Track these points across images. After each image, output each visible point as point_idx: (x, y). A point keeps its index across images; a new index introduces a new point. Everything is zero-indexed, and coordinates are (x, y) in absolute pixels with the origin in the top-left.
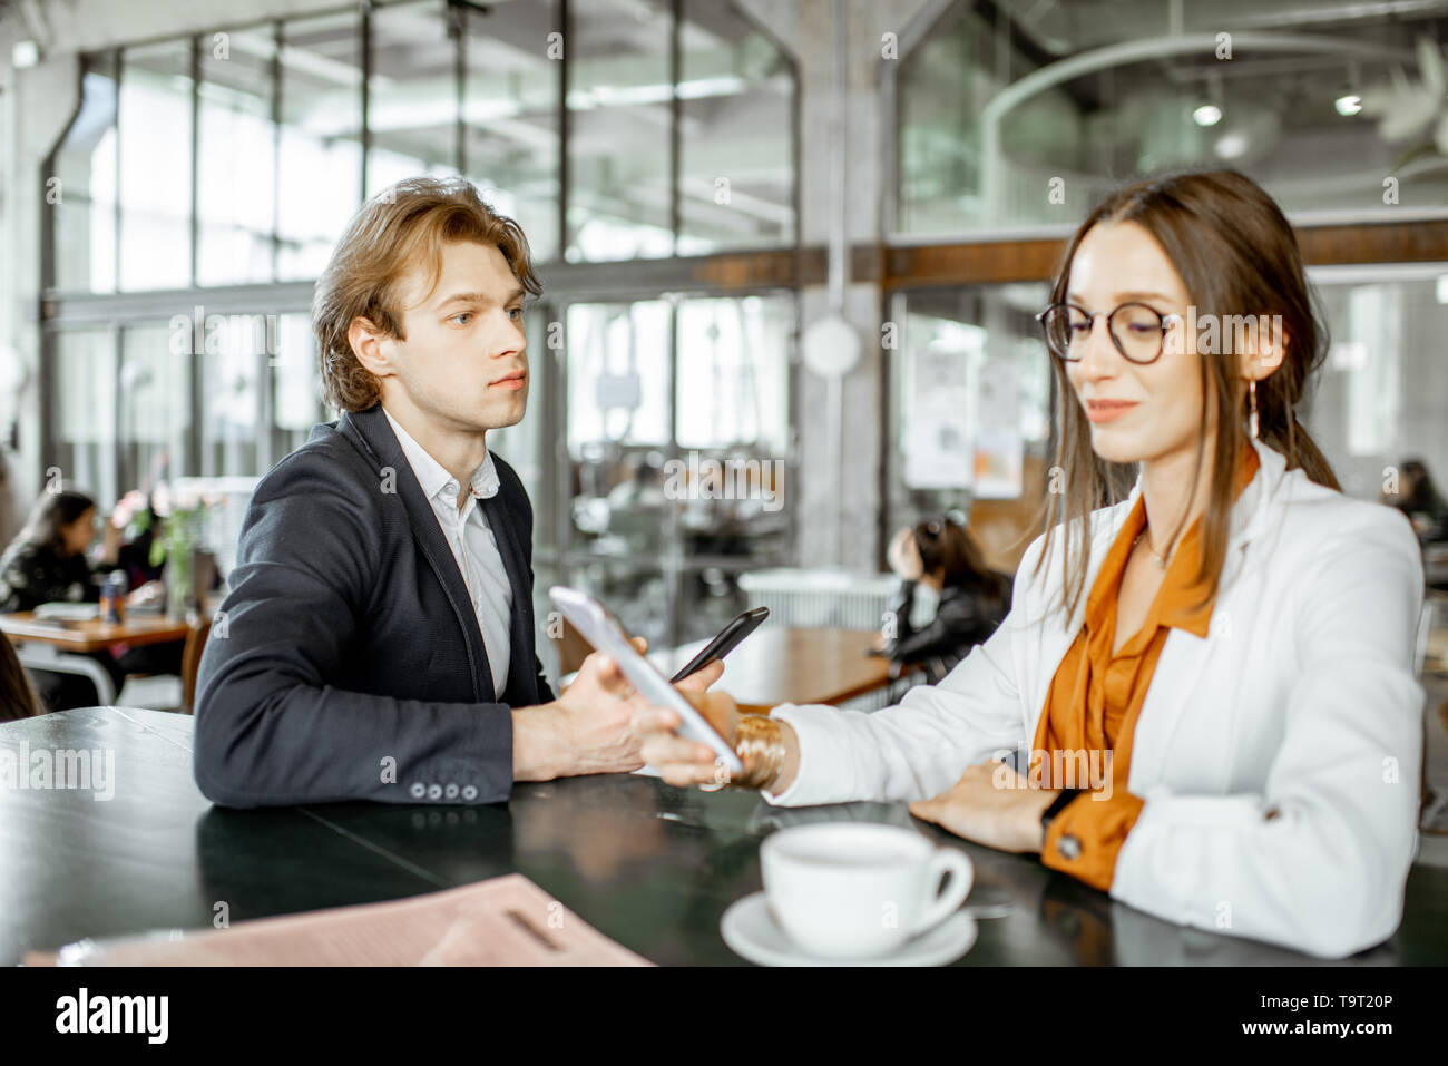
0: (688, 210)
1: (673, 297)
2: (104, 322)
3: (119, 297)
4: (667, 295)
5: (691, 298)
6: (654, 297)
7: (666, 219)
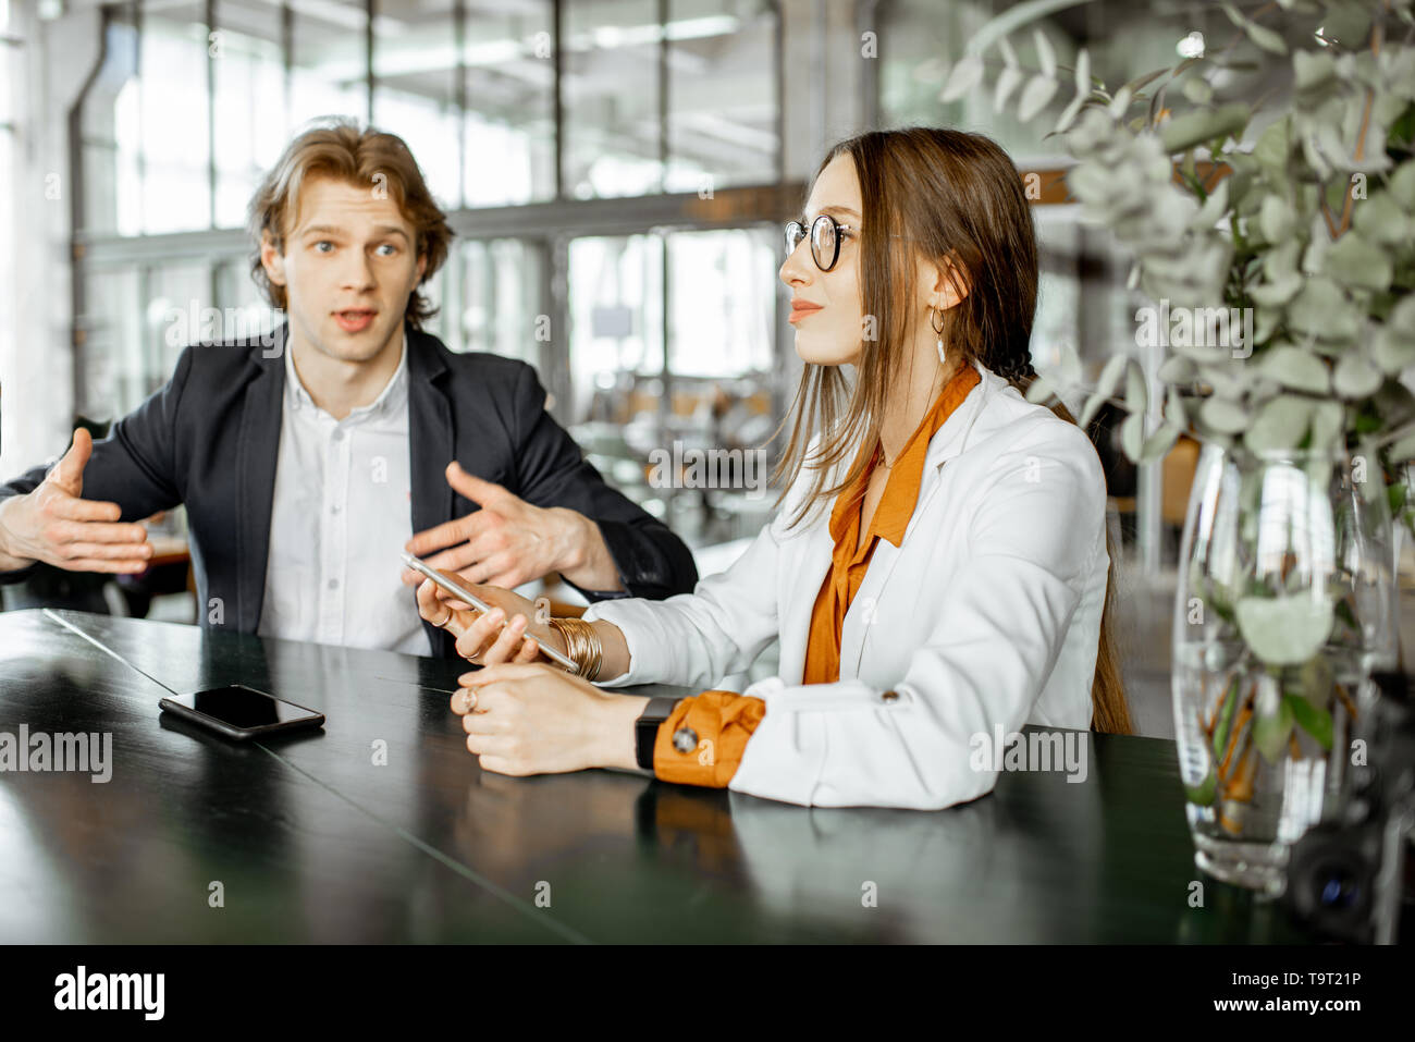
0: (676, 139)
1: (663, 230)
2: (131, 261)
3: (144, 239)
4: (656, 228)
5: (680, 231)
6: (645, 232)
7: (655, 150)
